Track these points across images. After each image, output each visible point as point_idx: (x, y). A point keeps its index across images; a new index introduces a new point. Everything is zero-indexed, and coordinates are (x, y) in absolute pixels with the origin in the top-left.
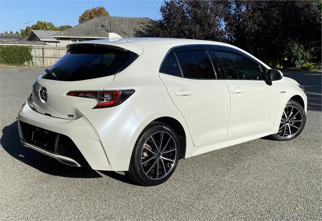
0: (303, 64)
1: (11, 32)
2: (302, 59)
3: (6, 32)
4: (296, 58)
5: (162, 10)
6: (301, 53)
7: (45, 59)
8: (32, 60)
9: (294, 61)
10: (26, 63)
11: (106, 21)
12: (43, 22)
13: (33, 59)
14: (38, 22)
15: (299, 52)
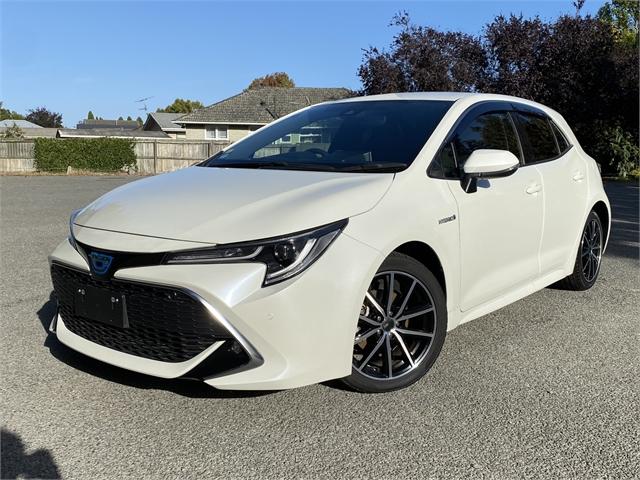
0: (632, 169)
1: (129, 119)
2: (631, 159)
3: (121, 119)
4: (619, 158)
5: (363, 73)
6: (628, 149)
7: (159, 161)
8: (135, 163)
9: (616, 163)
10: (125, 168)
11: (270, 96)
12: (185, 100)
13: (138, 160)
14: (177, 101)
15: (624, 147)
